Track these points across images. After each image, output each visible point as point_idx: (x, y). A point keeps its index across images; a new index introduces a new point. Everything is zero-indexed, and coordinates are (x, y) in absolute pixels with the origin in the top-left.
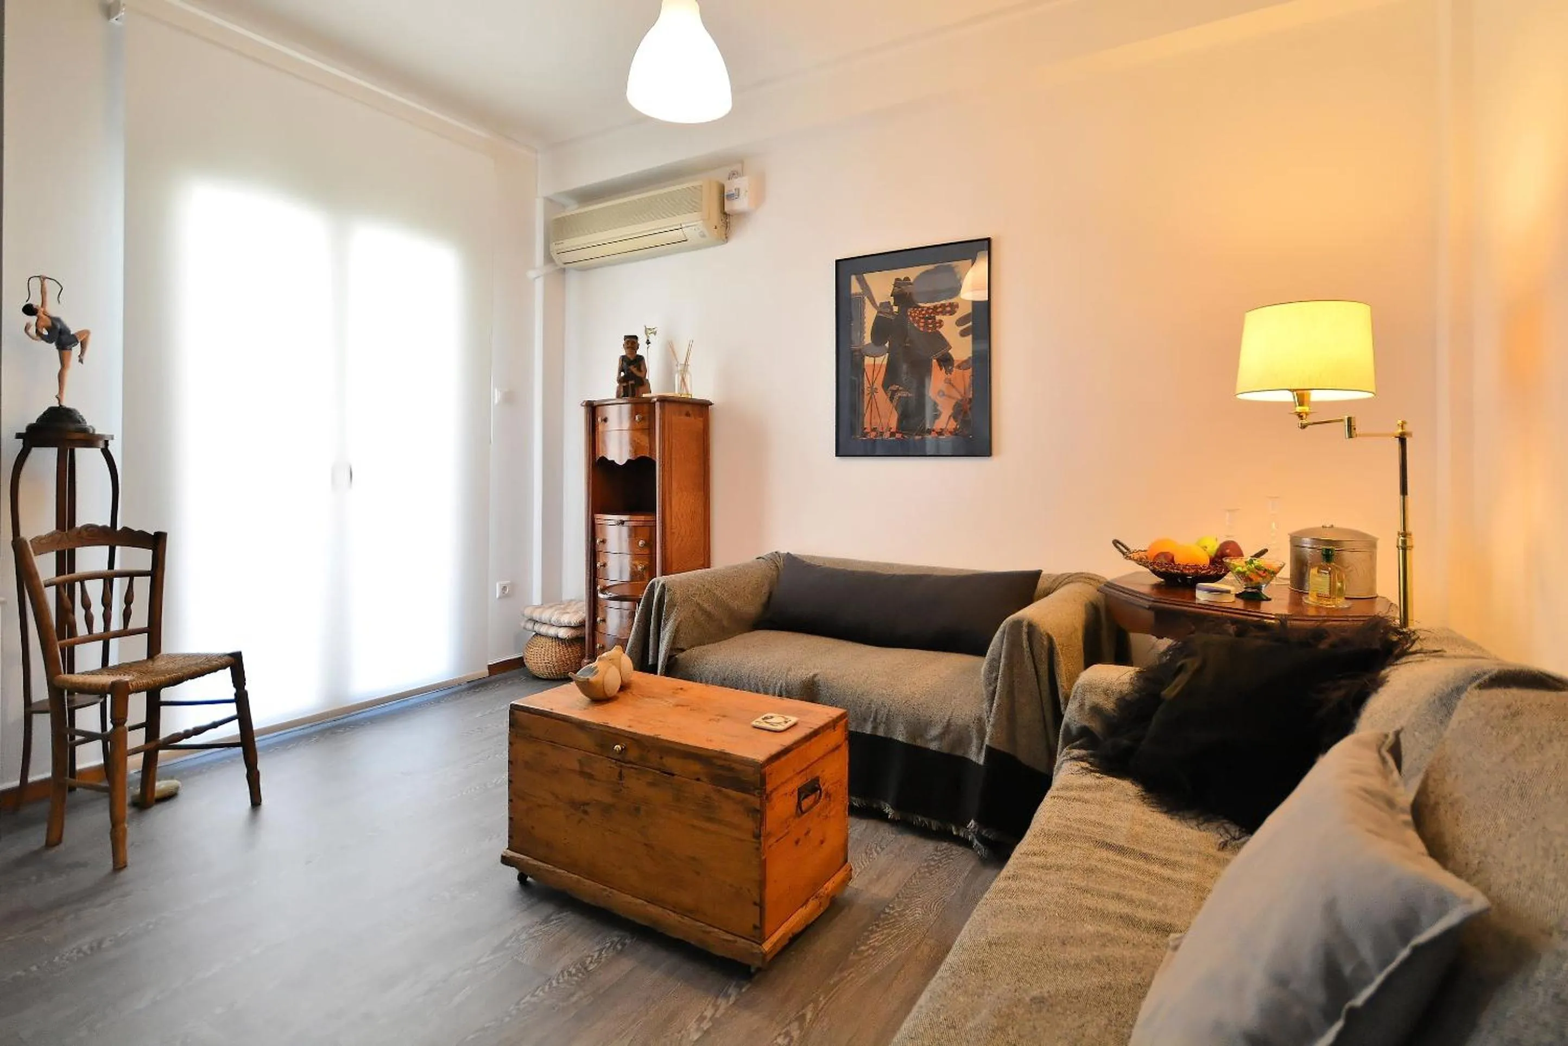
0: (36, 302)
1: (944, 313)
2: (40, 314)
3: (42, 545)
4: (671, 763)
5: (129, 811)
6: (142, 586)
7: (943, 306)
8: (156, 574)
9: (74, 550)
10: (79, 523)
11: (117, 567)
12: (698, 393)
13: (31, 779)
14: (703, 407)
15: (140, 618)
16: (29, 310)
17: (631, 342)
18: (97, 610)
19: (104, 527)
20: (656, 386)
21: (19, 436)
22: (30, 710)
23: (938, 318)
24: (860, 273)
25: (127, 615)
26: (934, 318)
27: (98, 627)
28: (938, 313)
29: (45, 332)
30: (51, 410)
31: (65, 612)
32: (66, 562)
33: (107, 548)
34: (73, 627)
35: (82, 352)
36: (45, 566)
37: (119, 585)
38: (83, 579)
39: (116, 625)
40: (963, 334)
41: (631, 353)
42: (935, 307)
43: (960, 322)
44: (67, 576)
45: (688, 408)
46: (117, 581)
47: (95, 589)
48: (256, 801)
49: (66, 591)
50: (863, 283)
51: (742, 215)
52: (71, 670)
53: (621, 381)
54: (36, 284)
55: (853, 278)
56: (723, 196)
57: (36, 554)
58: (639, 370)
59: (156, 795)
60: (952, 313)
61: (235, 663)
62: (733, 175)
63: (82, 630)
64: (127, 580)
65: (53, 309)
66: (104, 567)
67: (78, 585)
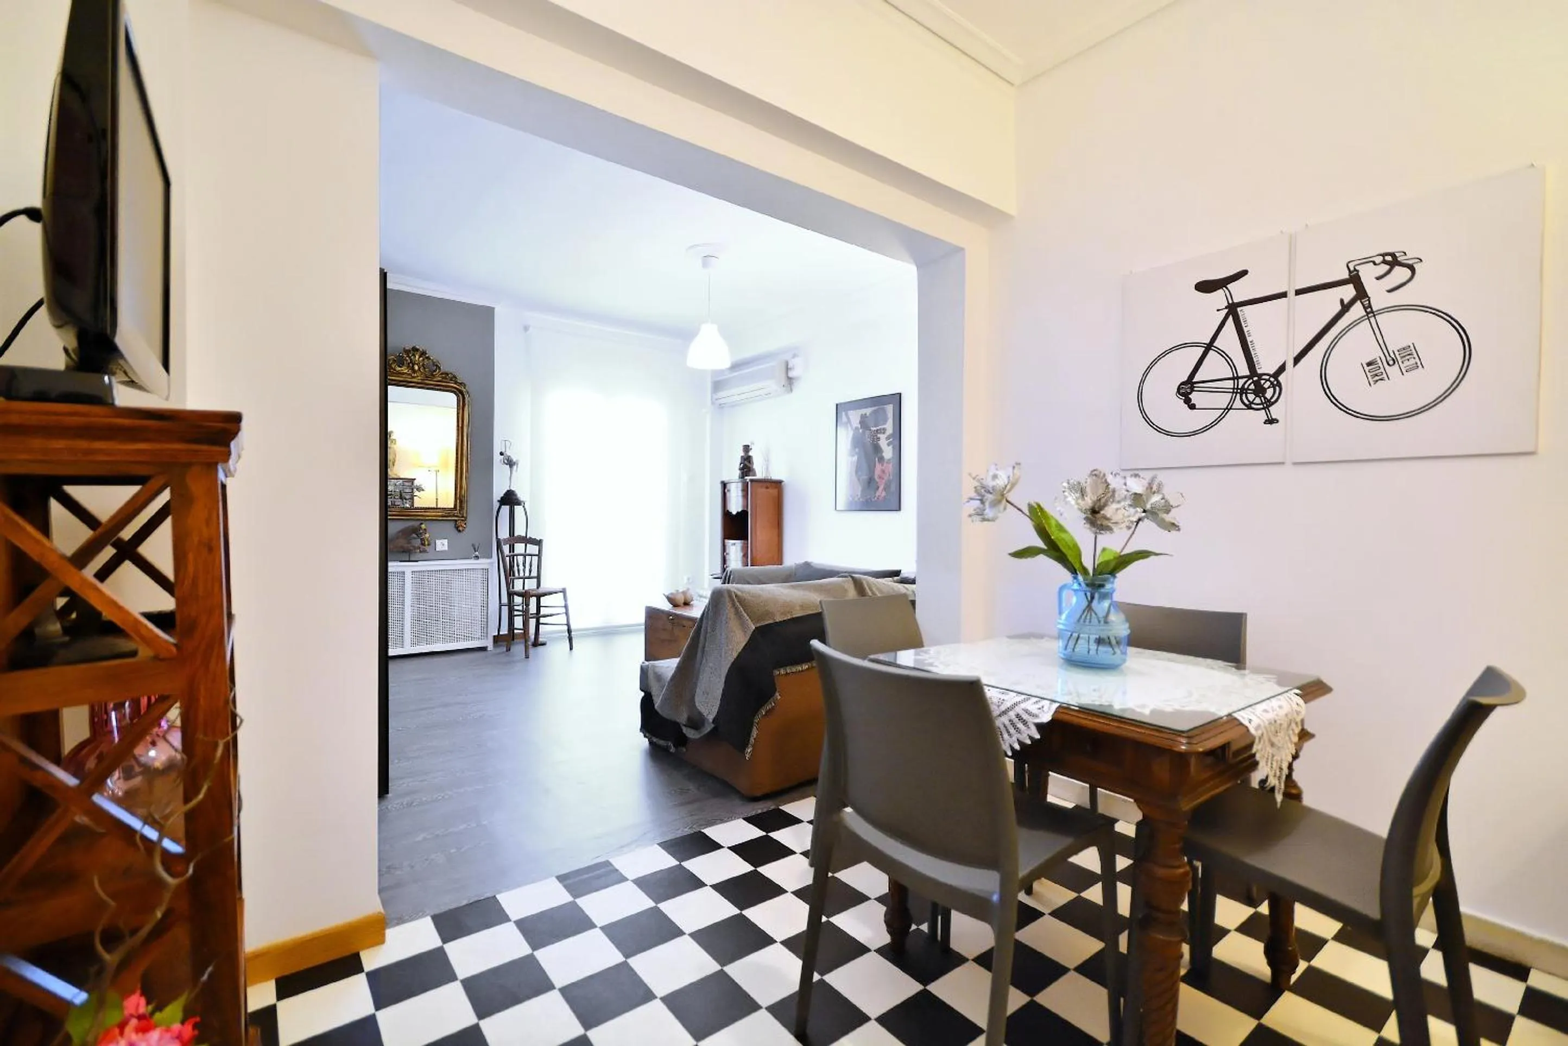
0: (503, 451)
1: (881, 433)
2: (505, 455)
3: (506, 541)
4: (685, 623)
5: (530, 647)
6: (535, 559)
7: (880, 429)
8: (539, 555)
9: (513, 545)
10: (516, 535)
11: (528, 552)
12: (775, 477)
13: (501, 633)
14: (778, 484)
15: (534, 573)
16: (501, 454)
17: (747, 448)
18: (521, 567)
19: (523, 537)
20: (760, 473)
21: (498, 501)
22: (501, 605)
23: (879, 435)
24: (846, 410)
25: (530, 572)
26: (876, 436)
27: (522, 574)
28: (878, 433)
29: (506, 461)
30: (508, 491)
31: (512, 567)
32: (512, 549)
33: (524, 545)
34: (514, 573)
35: (517, 467)
36: (506, 549)
37: (528, 558)
38: (517, 555)
39: (527, 574)
40: (888, 445)
41: (746, 454)
42: (877, 430)
43: (888, 438)
44: (512, 553)
45: (768, 485)
46: (527, 557)
47: (521, 559)
48: (571, 649)
49: (512, 557)
50: (847, 415)
51: (798, 378)
52: (513, 588)
53: (740, 469)
54: (503, 442)
55: (844, 413)
56: (787, 369)
57: (504, 545)
58: (750, 462)
59: (539, 643)
60: (884, 433)
61: (564, 591)
62: (794, 356)
63: (517, 574)
64: (530, 557)
65: (508, 453)
66: (523, 552)
67: (515, 557)
